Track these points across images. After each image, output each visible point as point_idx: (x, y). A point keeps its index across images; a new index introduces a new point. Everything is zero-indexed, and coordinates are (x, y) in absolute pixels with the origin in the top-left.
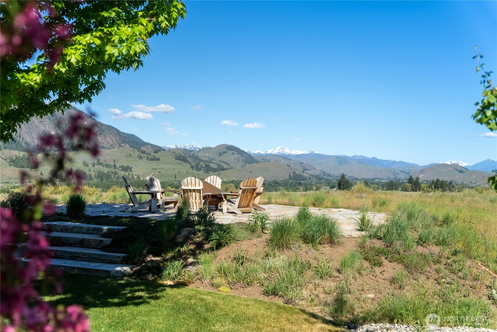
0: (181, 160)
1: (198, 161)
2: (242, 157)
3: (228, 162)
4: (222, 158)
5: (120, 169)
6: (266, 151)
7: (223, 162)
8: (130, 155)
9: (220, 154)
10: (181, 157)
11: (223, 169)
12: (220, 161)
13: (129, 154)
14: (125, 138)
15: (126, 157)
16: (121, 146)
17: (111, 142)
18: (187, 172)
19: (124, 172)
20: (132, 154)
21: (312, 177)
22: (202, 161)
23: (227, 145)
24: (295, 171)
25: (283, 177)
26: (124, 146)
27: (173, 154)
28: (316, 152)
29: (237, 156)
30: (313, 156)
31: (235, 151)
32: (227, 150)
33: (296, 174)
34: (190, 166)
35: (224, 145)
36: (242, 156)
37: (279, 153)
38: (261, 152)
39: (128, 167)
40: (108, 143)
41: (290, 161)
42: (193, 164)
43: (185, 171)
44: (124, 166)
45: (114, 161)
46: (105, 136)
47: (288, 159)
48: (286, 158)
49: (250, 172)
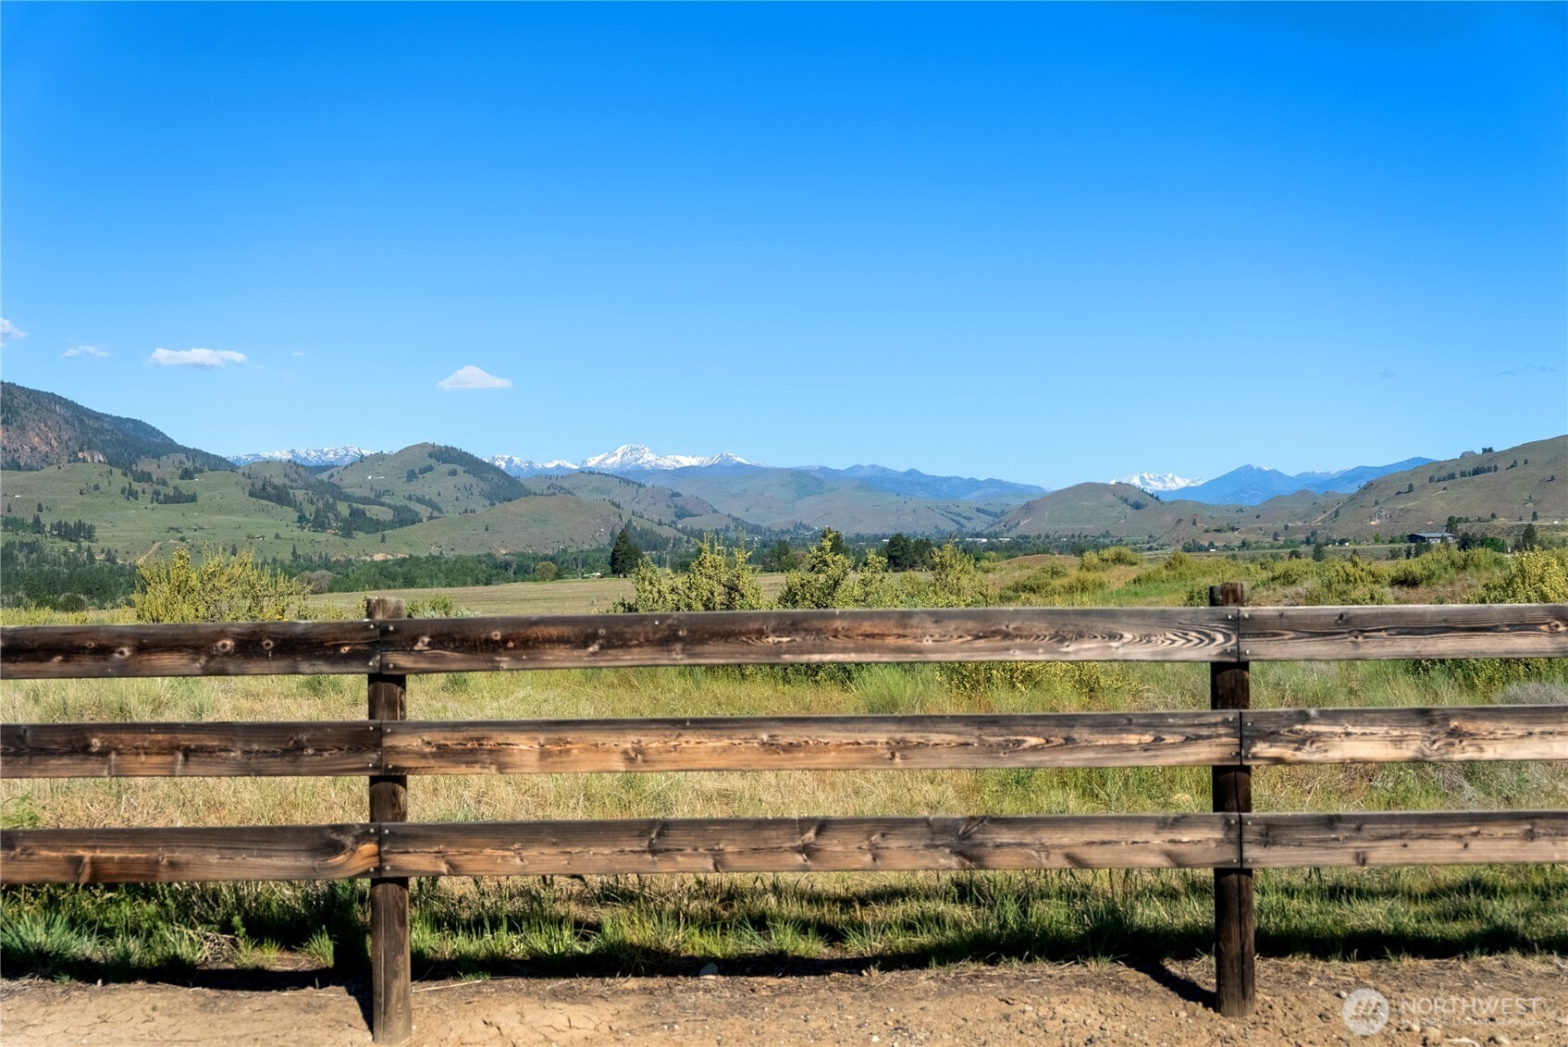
0: (269, 498)
1: (331, 500)
2: (481, 484)
3: (436, 499)
4: (417, 487)
5: (55, 533)
6: (584, 462)
7: (420, 501)
8: (97, 488)
9: (411, 476)
10: (269, 489)
11: (415, 520)
12: (410, 498)
13: (92, 485)
14: (100, 431)
15: (81, 493)
16: (76, 460)
17: (44, 448)
18: (277, 536)
19: (67, 544)
20: (103, 484)
21: (685, 538)
22: (347, 498)
23: (434, 446)
24: (630, 522)
25: (594, 539)
26: (89, 460)
27: (243, 480)
28: (739, 459)
29: (464, 479)
30: (727, 474)
31: (460, 464)
32: (433, 462)
33: (635, 528)
34: (296, 516)
35: (424, 446)
36: (482, 478)
37: (622, 465)
38: (569, 465)
39: (80, 525)
40: (33, 449)
41: (641, 490)
42: (309, 511)
43: (270, 536)
44: (66, 524)
45: (40, 509)
46: (22, 428)
47: (633, 483)
48: (628, 482)
49: (487, 529)
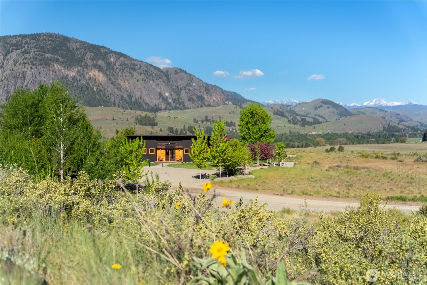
0: (279, 115)
1: (295, 116)
2: (337, 111)
3: (324, 115)
4: (319, 112)
5: (225, 124)
6: (362, 104)
7: (319, 116)
8: (233, 112)
9: (316, 108)
10: (279, 112)
11: (319, 123)
12: (316, 115)
13: (232, 111)
14: (228, 95)
15: (230, 113)
16: (225, 104)
17: (216, 101)
18: (285, 126)
19: (229, 128)
20: (235, 111)
21: (407, 129)
22: (299, 115)
23: (322, 99)
24: (389, 123)
25: (378, 128)
26: (228, 104)
27: (272, 110)
28: (415, 103)
29: (332, 109)
30: (411, 107)
31: (331, 105)
32: (322, 104)
33: (391, 125)
34: (287, 120)
35: (319, 99)
36: (337, 109)
37: (375, 105)
38: (357, 105)
39: (232, 122)
40: (214, 101)
41: (386, 113)
42: (290, 118)
43: (283, 126)
44: (228, 122)
45: (220, 118)
46: (211, 95)
47: (384, 111)
48: (382, 110)
49: (345, 125)
